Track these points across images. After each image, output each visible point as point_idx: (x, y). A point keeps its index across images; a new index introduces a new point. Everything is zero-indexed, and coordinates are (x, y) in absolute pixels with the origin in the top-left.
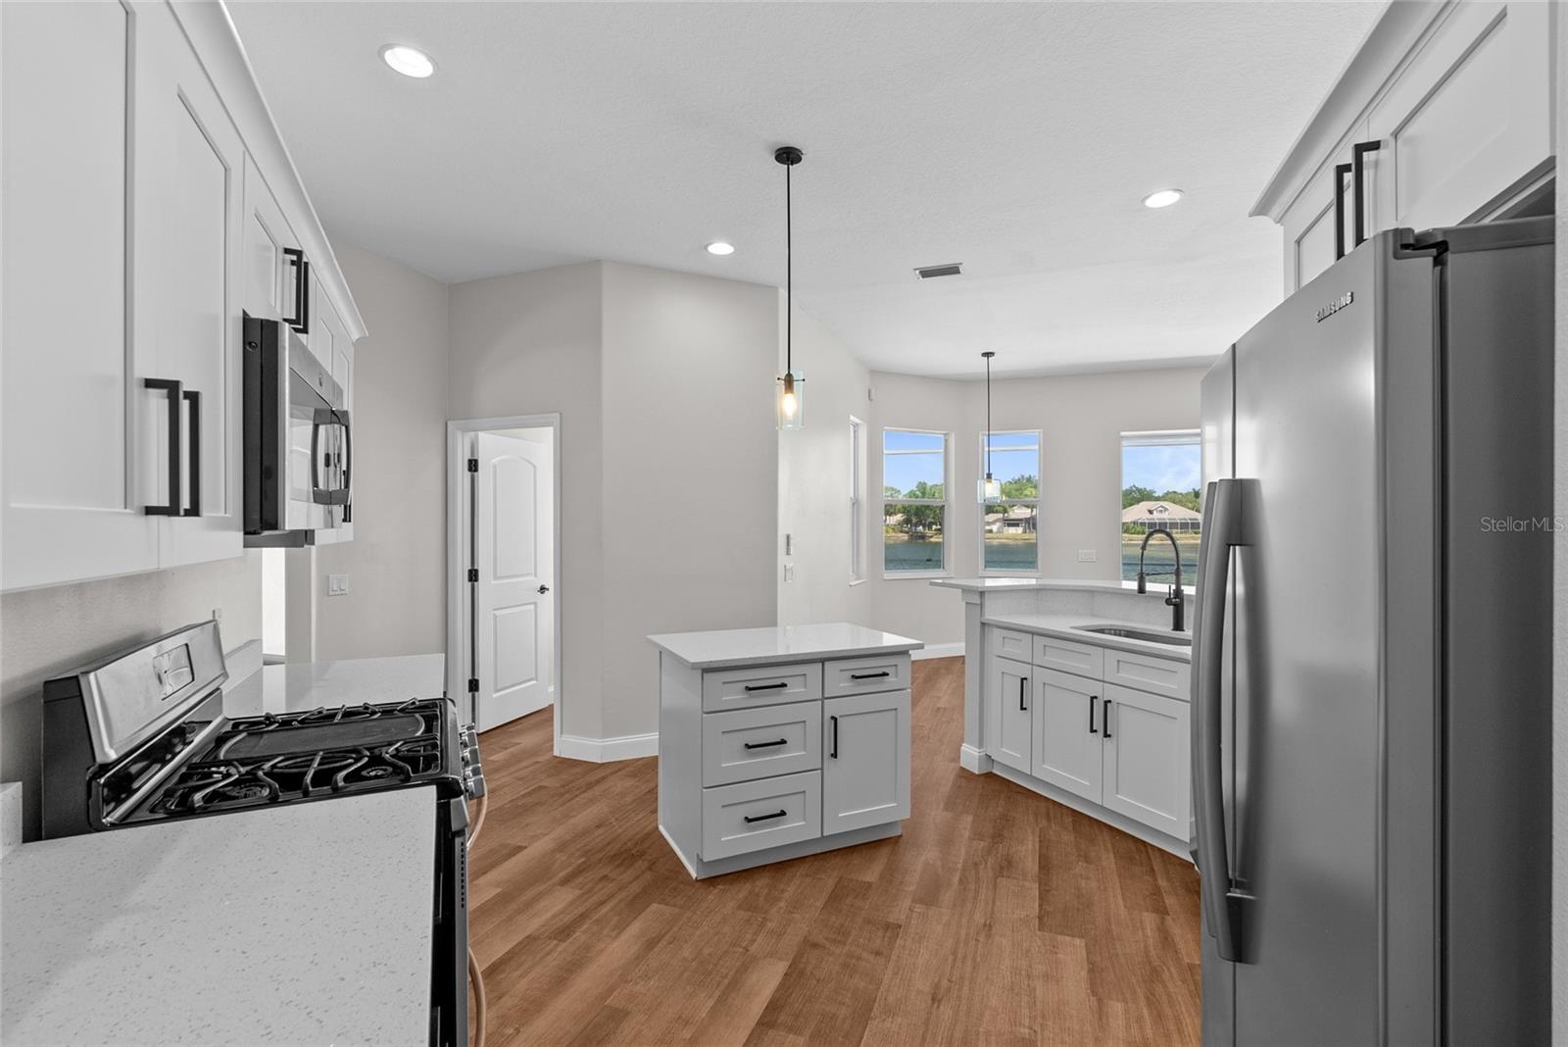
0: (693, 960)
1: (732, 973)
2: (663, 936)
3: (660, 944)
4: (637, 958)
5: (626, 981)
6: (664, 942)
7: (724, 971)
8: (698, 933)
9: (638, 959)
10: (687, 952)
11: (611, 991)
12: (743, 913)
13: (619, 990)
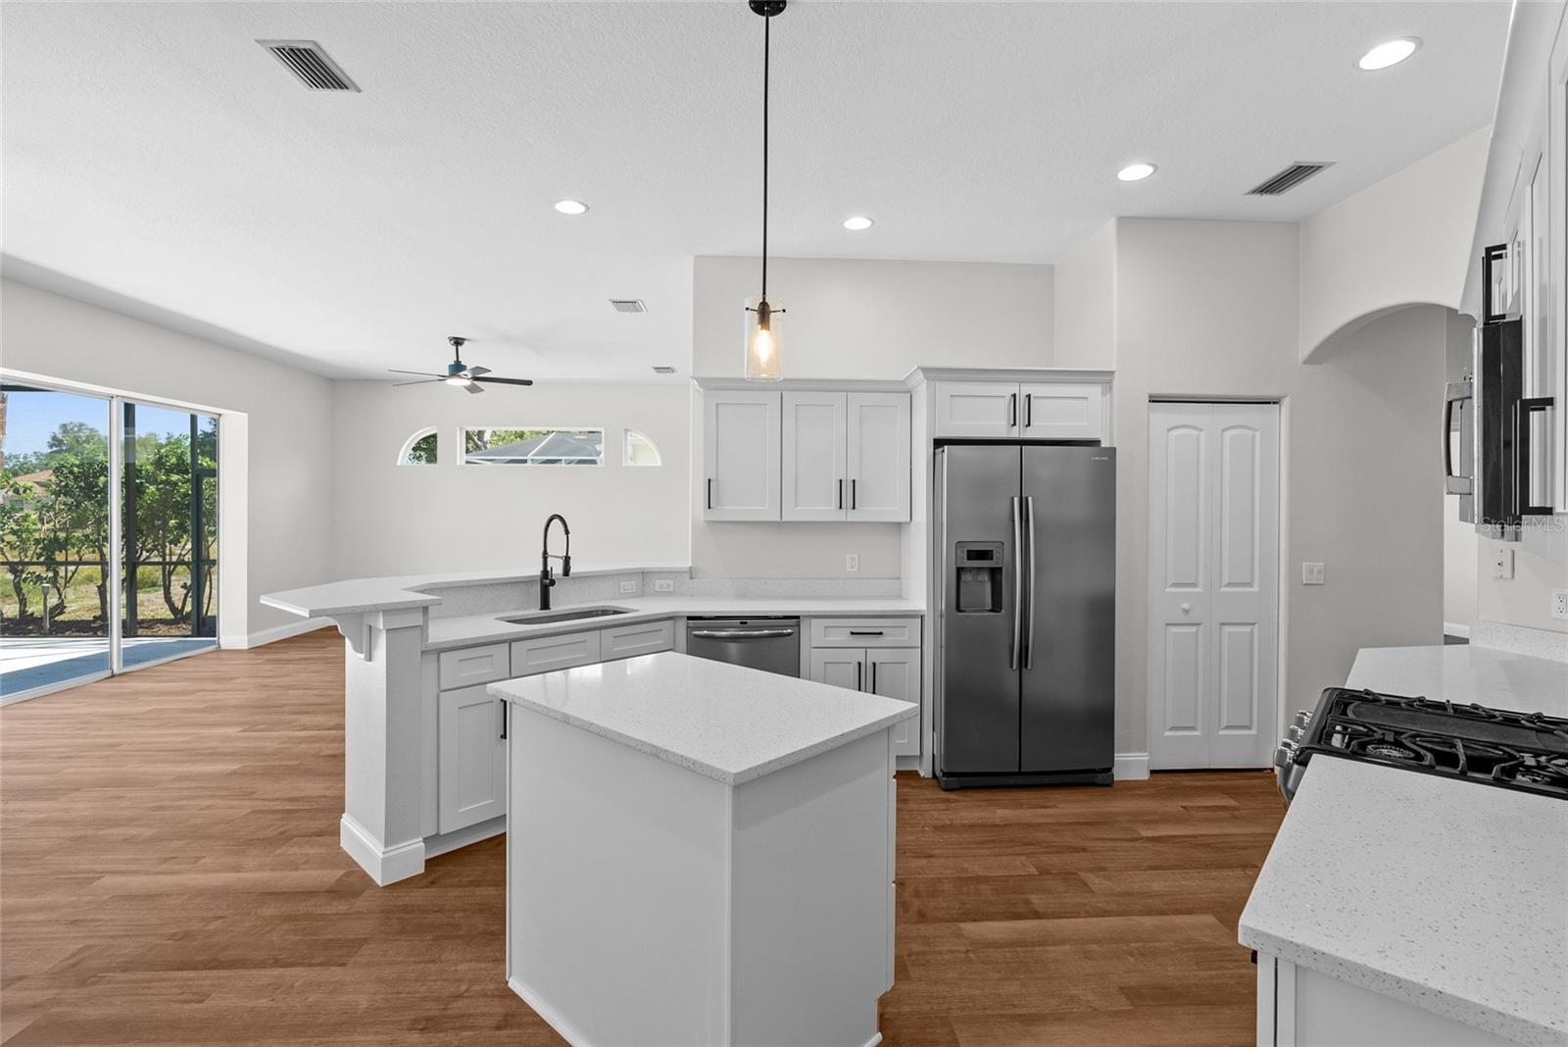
0: (1017, 980)
1: (1006, 949)
2: (1011, 1016)
3: (1024, 1012)
4: (1063, 1019)
5: (1095, 1009)
6: (1018, 1011)
7: (1008, 955)
8: (977, 992)
9: (1060, 1018)
10: (1014, 987)
11: (1117, 1013)
12: (911, 973)
13: (1110, 1009)
